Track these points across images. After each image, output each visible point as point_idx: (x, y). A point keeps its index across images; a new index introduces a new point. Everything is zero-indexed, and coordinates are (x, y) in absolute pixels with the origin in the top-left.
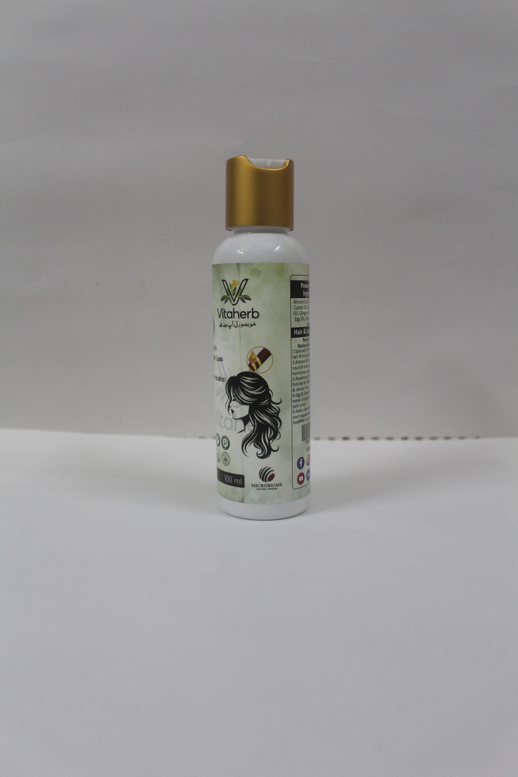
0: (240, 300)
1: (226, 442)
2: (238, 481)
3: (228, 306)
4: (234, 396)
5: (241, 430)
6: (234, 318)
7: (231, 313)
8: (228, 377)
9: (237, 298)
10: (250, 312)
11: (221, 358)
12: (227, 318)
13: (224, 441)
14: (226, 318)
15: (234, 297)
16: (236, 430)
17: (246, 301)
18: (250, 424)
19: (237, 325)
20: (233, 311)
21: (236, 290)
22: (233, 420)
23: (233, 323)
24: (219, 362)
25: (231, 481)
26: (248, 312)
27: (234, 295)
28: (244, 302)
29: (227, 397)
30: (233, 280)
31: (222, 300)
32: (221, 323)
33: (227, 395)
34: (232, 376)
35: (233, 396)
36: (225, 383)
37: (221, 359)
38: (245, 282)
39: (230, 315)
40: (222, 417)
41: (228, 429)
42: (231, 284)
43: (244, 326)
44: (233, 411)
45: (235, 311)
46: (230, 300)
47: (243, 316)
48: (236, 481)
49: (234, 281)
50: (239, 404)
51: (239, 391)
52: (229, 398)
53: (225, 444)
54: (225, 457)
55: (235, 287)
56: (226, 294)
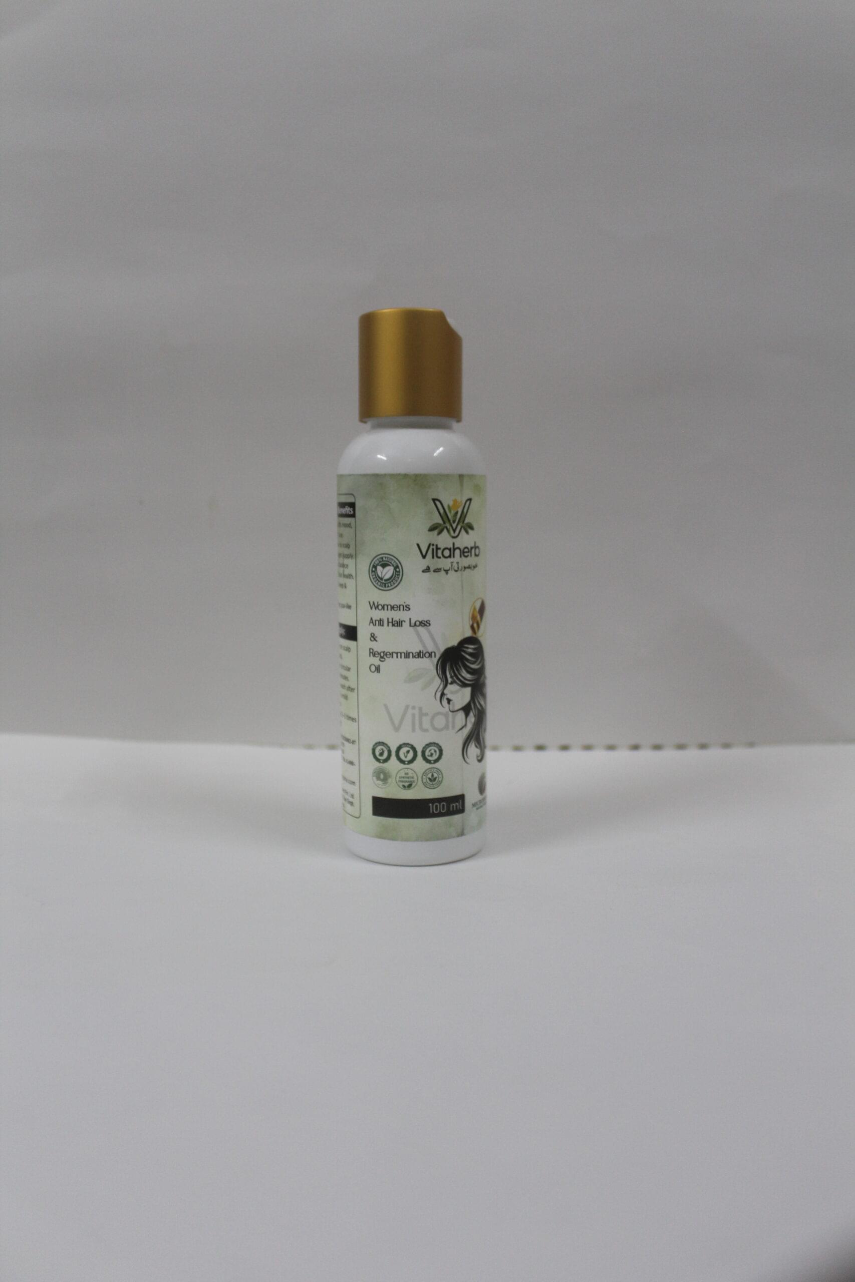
0: (463, 530)
1: (435, 751)
2: (457, 806)
3: (444, 540)
4: (452, 677)
5: (461, 727)
6: (454, 557)
7: (450, 550)
8: (442, 649)
9: (459, 527)
10: (473, 547)
11: (426, 622)
12: (442, 558)
13: (430, 750)
14: (440, 558)
15: (454, 526)
16: (453, 727)
17: (469, 530)
18: (471, 714)
19: (458, 568)
20: (452, 546)
21: (457, 515)
22: (450, 713)
23: (452, 565)
24: (420, 629)
25: (443, 809)
26: (471, 547)
27: (454, 522)
28: (467, 532)
29: (439, 681)
30: (453, 500)
31: (432, 529)
32: (428, 567)
33: (440, 677)
34: (449, 646)
35: (450, 678)
36: (435, 660)
37: (424, 624)
38: (468, 502)
39: (447, 553)
40: (422, 714)
41: (440, 730)
42: (451, 505)
43: (467, 569)
44: (449, 701)
45: (456, 546)
46: (448, 531)
47: (466, 554)
48: (453, 806)
49: (455, 501)
50: (459, 687)
51: (460, 667)
52: (442, 683)
53: (432, 755)
54: (433, 775)
55: (455, 511)
56: (441, 521)
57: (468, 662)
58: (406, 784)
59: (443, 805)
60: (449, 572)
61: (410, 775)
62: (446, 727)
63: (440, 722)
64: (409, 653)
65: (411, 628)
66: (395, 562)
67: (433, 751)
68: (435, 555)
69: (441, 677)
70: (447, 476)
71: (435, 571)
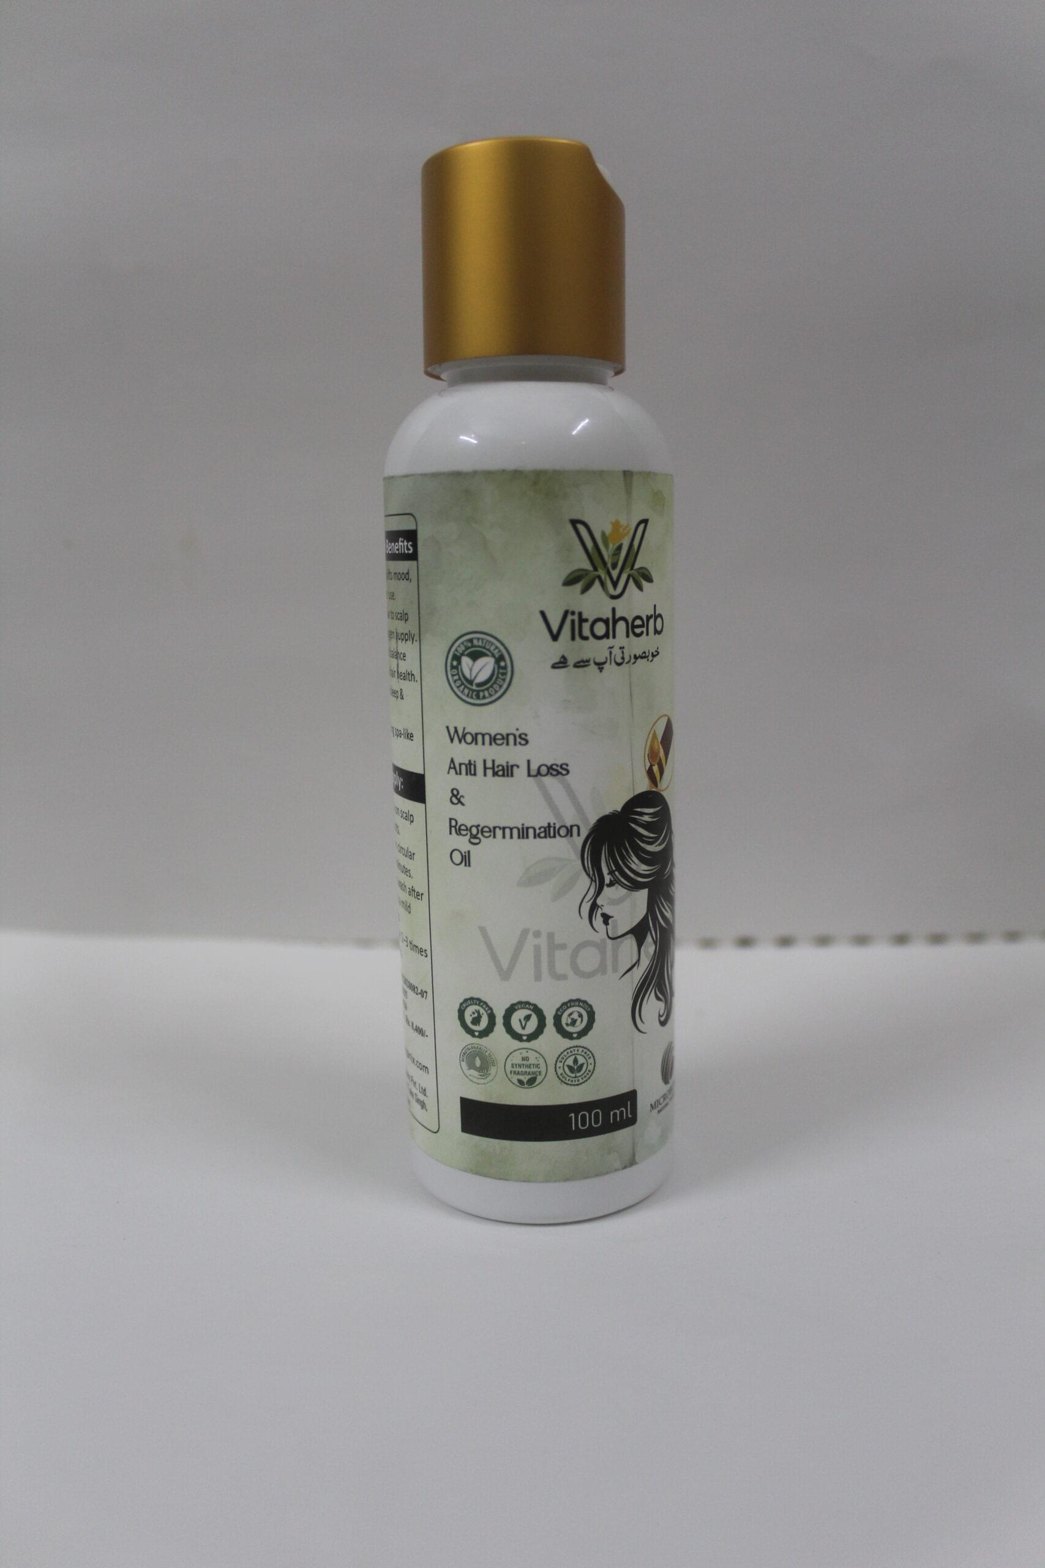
0: (631, 583)
1: (581, 1016)
2: (622, 1112)
3: (594, 603)
4: (611, 873)
5: (629, 966)
6: (614, 637)
7: (606, 622)
8: (593, 820)
9: (624, 577)
10: (651, 616)
11: (561, 767)
12: (591, 638)
13: (571, 1014)
14: (586, 638)
15: (615, 573)
16: (615, 970)
17: (644, 584)
18: (649, 939)
19: (623, 658)
20: (610, 616)
21: (620, 553)
22: (609, 942)
23: (611, 653)
24: (548, 781)
25: (596, 1122)
26: (647, 616)
27: (614, 566)
28: (640, 588)
29: (587, 881)
30: (612, 523)
31: (570, 581)
32: (563, 657)
33: (588, 875)
34: (607, 813)
35: (608, 874)
36: (579, 841)
37: (557, 770)
38: (642, 526)
39: (600, 629)
40: (554, 946)
41: (590, 975)
42: (608, 532)
43: (639, 659)
45: (618, 615)
46: (603, 584)
47: (638, 631)
48: (615, 1115)
49: (616, 525)
50: (626, 890)
51: (628, 852)
52: (593, 883)
53: (574, 1022)
54: (575, 1061)
55: (617, 545)
56: (587, 566)
57: (643, 842)
58: (525, 1078)
59: (597, 1114)
60: (606, 666)
61: (532, 1061)
62: (602, 969)
63: (589, 959)
64: (528, 828)
65: (531, 779)
66: (497, 648)
67: (575, 1016)
68: (577, 634)
69: (591, 873)
70: (600, 474)
71: (577, 665)
